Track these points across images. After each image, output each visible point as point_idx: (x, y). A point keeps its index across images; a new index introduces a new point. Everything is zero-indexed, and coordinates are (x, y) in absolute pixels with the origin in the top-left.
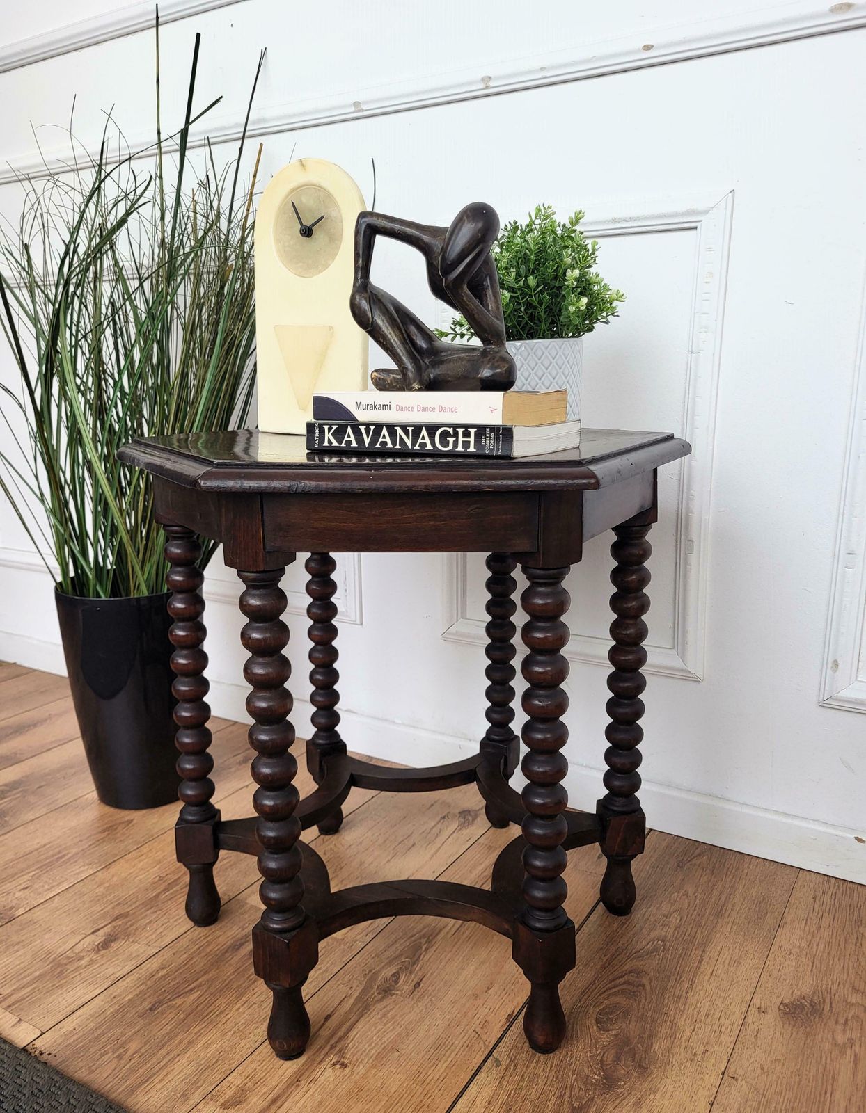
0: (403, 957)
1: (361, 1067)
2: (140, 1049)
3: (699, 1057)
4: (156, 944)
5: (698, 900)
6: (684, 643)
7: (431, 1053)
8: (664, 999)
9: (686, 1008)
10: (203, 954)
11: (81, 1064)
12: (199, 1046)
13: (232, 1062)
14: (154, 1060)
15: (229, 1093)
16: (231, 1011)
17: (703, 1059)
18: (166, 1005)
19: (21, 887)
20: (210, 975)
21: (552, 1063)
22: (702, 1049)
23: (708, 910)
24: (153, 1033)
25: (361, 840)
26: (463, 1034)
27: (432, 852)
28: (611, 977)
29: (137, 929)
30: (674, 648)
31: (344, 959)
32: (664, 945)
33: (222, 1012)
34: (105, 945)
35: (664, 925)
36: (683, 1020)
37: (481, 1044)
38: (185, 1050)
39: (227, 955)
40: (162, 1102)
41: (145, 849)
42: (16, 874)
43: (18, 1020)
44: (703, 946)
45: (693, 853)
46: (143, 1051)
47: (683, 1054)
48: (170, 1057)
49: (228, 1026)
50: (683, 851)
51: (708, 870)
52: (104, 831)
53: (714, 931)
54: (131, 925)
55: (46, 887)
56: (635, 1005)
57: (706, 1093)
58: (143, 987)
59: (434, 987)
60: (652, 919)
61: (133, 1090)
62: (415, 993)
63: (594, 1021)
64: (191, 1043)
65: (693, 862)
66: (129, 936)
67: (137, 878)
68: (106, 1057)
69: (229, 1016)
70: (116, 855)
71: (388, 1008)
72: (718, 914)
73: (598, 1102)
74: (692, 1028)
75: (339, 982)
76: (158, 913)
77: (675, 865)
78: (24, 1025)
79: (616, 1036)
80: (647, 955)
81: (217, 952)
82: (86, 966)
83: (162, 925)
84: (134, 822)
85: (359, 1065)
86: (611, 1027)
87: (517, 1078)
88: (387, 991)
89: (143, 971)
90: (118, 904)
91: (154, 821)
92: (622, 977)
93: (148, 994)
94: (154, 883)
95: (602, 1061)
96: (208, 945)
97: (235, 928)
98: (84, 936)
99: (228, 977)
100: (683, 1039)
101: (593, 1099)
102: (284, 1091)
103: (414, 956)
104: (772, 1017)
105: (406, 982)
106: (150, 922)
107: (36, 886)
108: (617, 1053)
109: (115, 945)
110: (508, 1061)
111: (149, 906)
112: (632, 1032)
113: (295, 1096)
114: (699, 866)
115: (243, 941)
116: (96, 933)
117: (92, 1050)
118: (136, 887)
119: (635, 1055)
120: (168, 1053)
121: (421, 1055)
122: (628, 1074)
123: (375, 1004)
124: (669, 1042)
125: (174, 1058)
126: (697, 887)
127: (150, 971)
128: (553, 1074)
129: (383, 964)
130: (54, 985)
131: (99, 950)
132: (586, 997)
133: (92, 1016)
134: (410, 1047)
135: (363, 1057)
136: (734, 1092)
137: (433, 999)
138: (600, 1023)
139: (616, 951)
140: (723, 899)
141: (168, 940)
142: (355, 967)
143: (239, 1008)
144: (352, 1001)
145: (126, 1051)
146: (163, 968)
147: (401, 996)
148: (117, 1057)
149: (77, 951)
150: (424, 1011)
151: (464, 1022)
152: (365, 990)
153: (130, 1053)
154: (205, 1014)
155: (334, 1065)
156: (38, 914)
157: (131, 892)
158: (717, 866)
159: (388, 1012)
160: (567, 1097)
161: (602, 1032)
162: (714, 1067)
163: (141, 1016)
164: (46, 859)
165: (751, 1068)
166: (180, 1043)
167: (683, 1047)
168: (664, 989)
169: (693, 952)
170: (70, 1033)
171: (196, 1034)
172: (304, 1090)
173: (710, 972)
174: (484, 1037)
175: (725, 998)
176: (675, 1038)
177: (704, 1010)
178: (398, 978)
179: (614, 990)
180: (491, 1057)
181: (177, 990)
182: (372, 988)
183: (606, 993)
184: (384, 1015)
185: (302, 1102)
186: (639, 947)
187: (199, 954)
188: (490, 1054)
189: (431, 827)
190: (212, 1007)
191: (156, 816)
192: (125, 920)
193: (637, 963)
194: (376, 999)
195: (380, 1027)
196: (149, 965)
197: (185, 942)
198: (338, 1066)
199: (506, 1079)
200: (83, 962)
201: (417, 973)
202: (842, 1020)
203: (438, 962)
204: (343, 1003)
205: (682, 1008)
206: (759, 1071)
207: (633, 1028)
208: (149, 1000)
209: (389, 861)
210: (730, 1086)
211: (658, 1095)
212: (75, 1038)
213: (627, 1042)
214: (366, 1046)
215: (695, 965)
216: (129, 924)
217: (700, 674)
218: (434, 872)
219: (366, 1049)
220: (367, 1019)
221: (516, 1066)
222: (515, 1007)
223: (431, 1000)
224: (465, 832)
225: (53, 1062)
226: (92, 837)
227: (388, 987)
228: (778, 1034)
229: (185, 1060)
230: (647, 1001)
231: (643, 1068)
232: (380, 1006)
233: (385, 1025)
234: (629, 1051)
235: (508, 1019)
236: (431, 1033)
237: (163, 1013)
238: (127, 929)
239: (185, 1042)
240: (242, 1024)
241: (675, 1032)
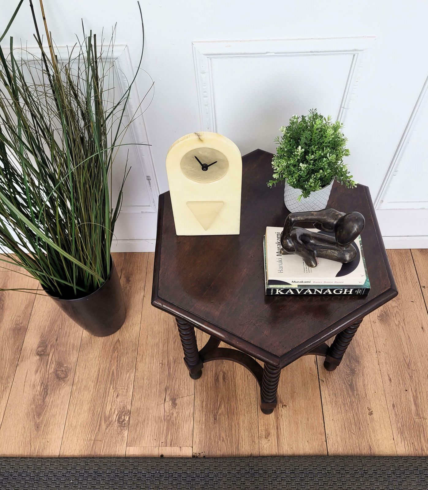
1: (290, 403)
2: (226, 434)
3: (368, 349)
4: (191, 394)
7: (304, 387)
10: (210, 389)
11: (215, 450)
12: (241, 423)
13: (255, 423)
14: (234, 435)
15: (264, 433)
16: (238, 406)
18: (218, 415)
19: (115, 396)
20: (220, 396)
22: (367, 346)
24: (224, 427)
26: (308, 376)
29: (178, 391)
33: (236, 408)
34: (174, 404)
36: (358, 337)
37: (315, 377)
38: (239, 427)
39: (217, 385)
40: (249, 447)
41: (141, 352)
42: (105, 392)
43: (179, 448)
46: (227, 435)
47: (364, 350)
48: (237, 432)
49: (243, 412)
52: (114, 351)
54: (174, 390)
55: (125, 391)
57: (376, 361)
58: (204, 413)
61: (238, 448)
64: (238, 424)
66: (178, 395)
67: (153, 369)
68: (219, 443)
69: (240, 408)
70: (132, 362)
73: (354, 379)
74: (362, 339)
76: (177, 380)
78: (183, 448)
81: (213, 385)
82: (178, 416)
83: (184, 385)
84: (120, 339)
87: (331, 383)
89: (198, 408)
90: (160, 384)
91: (128, 335)
93: (208, 415)
94: (162, 368)
95: (347, 365)
96: (208, 384)
97: (209, 372)
98: (163, 405)
99: (226, 394)
100: (361, 344)
101: (352, 379)
102: (277, 424)
104: (378, 323)
106: (179, 386)
107: (120, 392)
109: (178, 402)
110: (325, 379)
111: (171, 380)
113: (281, 423)
116: (166, 401)
117: (213, 443)
118: (157, 373)
120: (235, 431)
121: (302, 390)
122: (355, 366)
124: (359, 348)
125: (239, 432)
127: (200, 406)
128: (338, 376)
130: (176, 429)
131: (175, 407)
133: (200, 432)
134: (297, 389)
135: (288, 400)
136: (382, 357)
141: (193, 390)
143: (240, 404)
145: (223, 438)
146: (203, 402)
148: (222, 441)
149: (168, 412)
151: (305, 371)
153: (225, 437)
154: (232, 412)
155: (282, 407)
156: (137, 404)
157: (158, 376)
160: (346, 382)
162: (373, 350)
163: (215, 423)
164: (108, 377)
165: (381, 346)
167: (363, 348)
170: (200, 442)
171: (237, 420)
172: (282, 420)
174: (313, 374)
180: (320, 380)
185: (284, 424)
187: (208, 390)
190: (232, 408)
192: (169, 390)
195: (284, 386)
196: (197, 403)
197: (198, 387)
198: (284, 407)
199: (328, 385)
200: (175, 415)
202: (394, 316)
206: (384, 346)
208: (211, 416)
210: (380, 355)
211: (366, 368)
212: (203, 442)
214: (286, 396)
216: (172, 390)
221: (328, 379)
222: (314, 358)
225: (206, 454)
226: (113, 357)
228: (382, 330)
229: (242, 430)
231: (358, 362)
233: (285, 385)
234: (351, 357)
235: (315, 363)
236: (299, 380)
237: (219, 418)
238: (174, 393)
239: (236, 424)
240: (246, 408)
241: (359, 344)
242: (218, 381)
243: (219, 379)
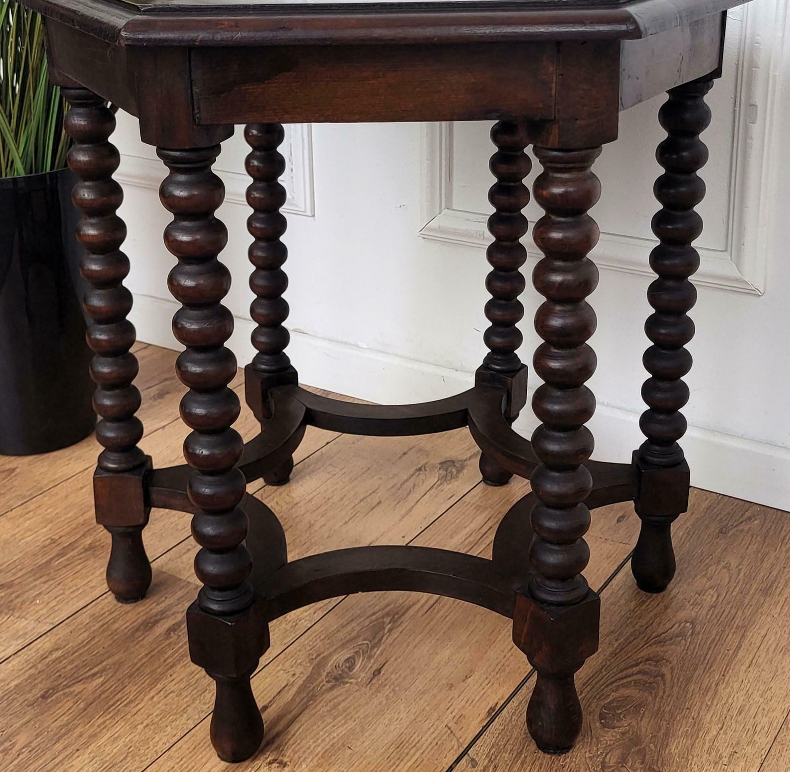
0: (361, 638)
1: (304, 766)
2: (30, 743)
3: (725, 760)
4: (48, 620)
5: (742, 575)
6: (741, 244)
7: (390, 751)
8: (687, 692)
9: (715, 703)
10: (108, 633)
12: (104, 739)
13: (144, 758)
14: (48, 755)
16: (142, 700)
17: (730, 762)
18: (61, 693)
20: (117, 658)
21: (541, 764)
22: (730, 750)
23: (754, 588)
24: (46, 725)
25: (311, 496)
26: (432, 730)
27: (403, 512)
28: (622, 666)
29: (24, 601)
30: (726, 251)
31: (285, 641)
32: (693, 628)
33: (131, 702)
35: (695, 604)
36: (709, 715)
37: (454, 742)
38: (87, 745)
39: (138, 634)
41: (32, 506)
44: (743, 631)
45: (742, 516)
46: (33, 745)
47: (705, 756)
48: (67, 753)
49: (138, 718)
50: (729, 513)
51: (759, 538)
53: (760, 611)
54: (17, 597)
56: (650, 698)
58: (32, 671)
59: (398, 674)
60: (680, 597)
62: (374, 681)
63: (597, 717)
64: (94, 736)
65: (741, 527)
66: (13, 610)
67: (23, 541)
69: (140, 706)
71: (340, 699)
72: (766, 591)
74: (720, 726)
75: (279, 668)
76: (50, 583)
77: (717, 531)
79: (623, 734)
80: (671, 639)
81: (126, 631)
83: (56, 598)
84: (18, 471)
85: (301, 764)
86: (618, 724)
88: (338, 679)
89: (31, 653)
91: (43, 470)
92: (637, 665)
93: (39, 680)
94: (44, 547)
95: (603, 763)
96: (114, 622)
99: (140, 660)
100: (707, 738)
103: (374, 638)
105: (363, 668)
106: (40, 593)
108: (623, 754)
110: (486, 761)
111: (38, 575)
112: (643, 730)
114: (748, 532)
115: (159, 617)
118: (21, 552)
119: (645, 756)
120: (65, 748)
121: (378, 754)
123: (322, 694)
124: (689, 742)
125: (72, 754)
126: (743, 558)
127: (41, 652)
129: (334, 647)
132: (588, 688)
134: (365, 744)
135: (306, 755)
137: (397, 689)
138: (604, 718)
139: (631, 635)
140: (775, 573)
141: (63, 615)
142: (300, 651)
143: (153, 697)
144: (294, 689)
145: (13, 745)
146: (57, 649)
147: (356, 684)
150: (384, 702)
151: (435, 715)
152: (311, 679)
153: (17, 747)
154: (111, 703)
155: (270, 763)
157: (15, 558)
158: (771, 533)
159: (339, 704)
161: (607, 729)
163: (31, 705)
166: (80, 736)
167: (706, 747)
168: (688, 681)
169: (730, 637)
171: (99, 726)
173: (749, 661)
174: (458, 734)
175: (764, 692)
176: (697, 737)
177: (737, 705)
178: (354, 664)
179: (625, 681)
180: (466, 757)
181: (76, 675)
182: (319, 675)
183: (615, 684)
184: (334, 707)
186: (660, 631)
187: (102, 633)
188: (465, 752)
189: (402, 481)
190: (119, 696)
191: (46, 464)
192: (9, 591)
193: (657, 649)
194: (324, 688)
195: (329, 720)
196: (40, 645)
198: (275, 765)
201: (377, 658)
203: (404, 645)
204: (283, 693)
205: (709, 703)
207: (645, 726)
208: (40, 686)
209: (346, 523)
213: (636, 740)
214: (311, 743)
215: (731, 652)
216: (14, 596)
217: (759, 285)
218: (404, 537)
219: (310, 746)
220: (313, 712)
221: (495, 767)
222: (500, 699)
223: (394, 690)
224: (446, 487)
227: (340, 674)
229: (86, 756)
230: (666, 694)
232: (329, 696)
233: (335, 718)
234: (639, 751)
235: (489, 713)
236: (392, 728)
237: (58, 701)
238: (12, 601)
239: (86, 735)
240: (157, 716)
241: (699, 730)
242: (151, 628)
243: (159, 625)
